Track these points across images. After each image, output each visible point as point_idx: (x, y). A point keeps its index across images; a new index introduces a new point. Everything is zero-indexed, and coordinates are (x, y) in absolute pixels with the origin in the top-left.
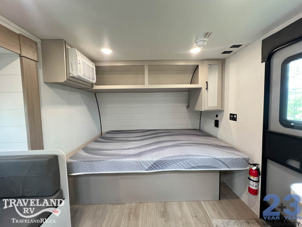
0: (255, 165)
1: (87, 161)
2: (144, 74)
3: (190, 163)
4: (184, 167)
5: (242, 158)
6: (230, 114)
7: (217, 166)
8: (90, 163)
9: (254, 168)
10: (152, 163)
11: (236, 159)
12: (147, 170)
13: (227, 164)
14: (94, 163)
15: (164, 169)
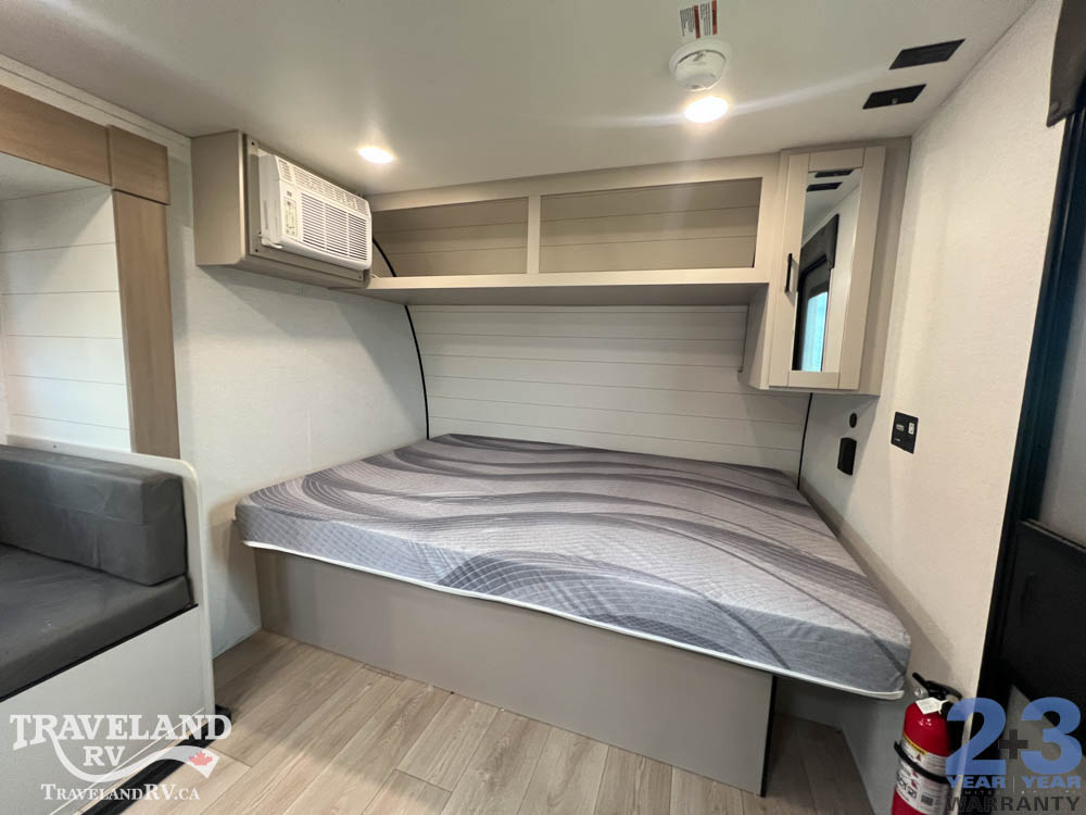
0: (937, 690)
1: (283, 513)
2: (525, 234)
3: (601, 598)
4: (575, 607)
5: (860, 638)
6: (897, 414)
7: (721, 642)
8: (288, 520)
9: (931, 705)
10: (461, 563)
11: (827, 634)
12: (441, 582)
13: (775, 647)
14: (298, 521)
15: (501, 592)
